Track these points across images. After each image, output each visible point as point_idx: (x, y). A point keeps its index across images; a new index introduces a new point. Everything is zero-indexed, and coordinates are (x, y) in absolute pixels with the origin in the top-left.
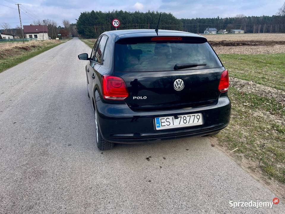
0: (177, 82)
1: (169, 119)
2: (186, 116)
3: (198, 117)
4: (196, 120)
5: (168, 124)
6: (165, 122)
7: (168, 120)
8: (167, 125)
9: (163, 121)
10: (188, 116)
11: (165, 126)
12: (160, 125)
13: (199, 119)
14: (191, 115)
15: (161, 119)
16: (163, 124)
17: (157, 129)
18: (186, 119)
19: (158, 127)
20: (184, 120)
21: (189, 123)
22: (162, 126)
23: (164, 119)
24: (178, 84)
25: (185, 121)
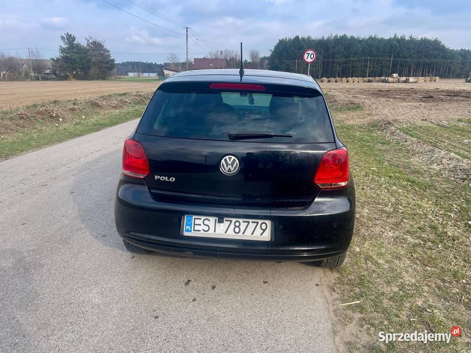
0: (226, 160)
1: (209, 221)
2: (241, 220)
3: (264, 226)
4: (258, 231)
5: (206, 228)
6: (200, 225)
7: (206, 222)
8: (203, 230)
9: (197, 222)
10: (244, 222)
11: (200, 231)
12: (191, 228)
13: (264, 230)
14: (251, 221)
15: (195, 219)
16: (197, 228)
17: (186, 234)
18: (239, 227)
19: (188, 231)
20: (236, 226)
21: (243, 233)
22: (194, 230)
23: (201, 219)
24: (227, 164)
25: (237, 230)
